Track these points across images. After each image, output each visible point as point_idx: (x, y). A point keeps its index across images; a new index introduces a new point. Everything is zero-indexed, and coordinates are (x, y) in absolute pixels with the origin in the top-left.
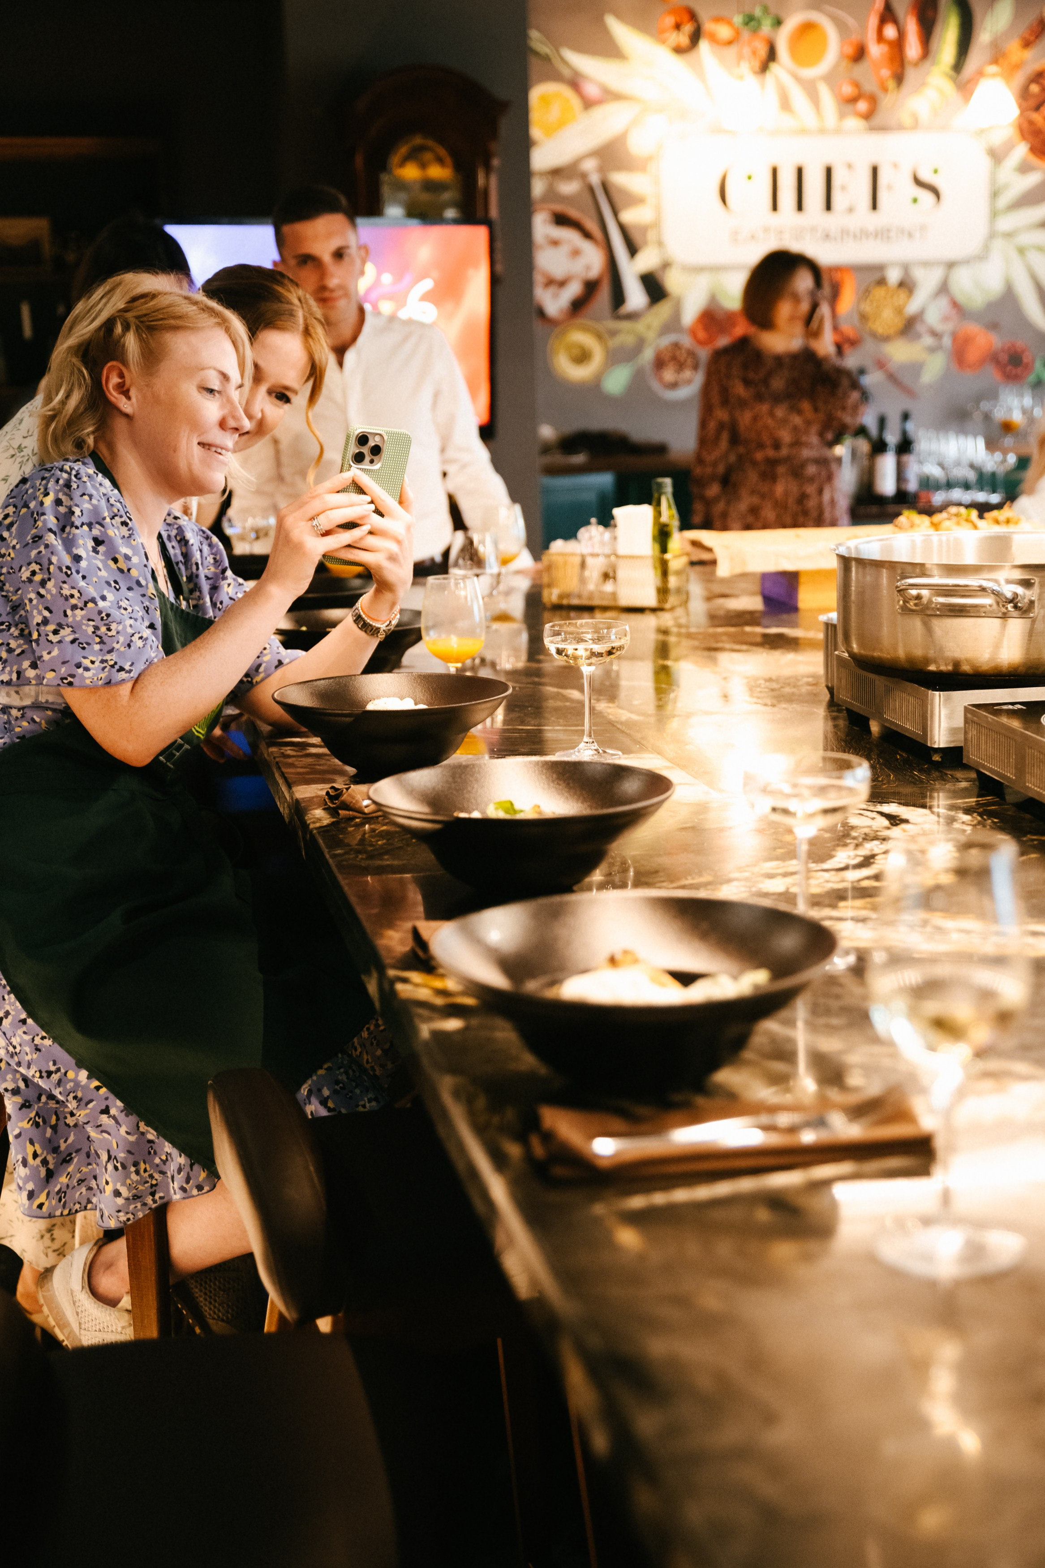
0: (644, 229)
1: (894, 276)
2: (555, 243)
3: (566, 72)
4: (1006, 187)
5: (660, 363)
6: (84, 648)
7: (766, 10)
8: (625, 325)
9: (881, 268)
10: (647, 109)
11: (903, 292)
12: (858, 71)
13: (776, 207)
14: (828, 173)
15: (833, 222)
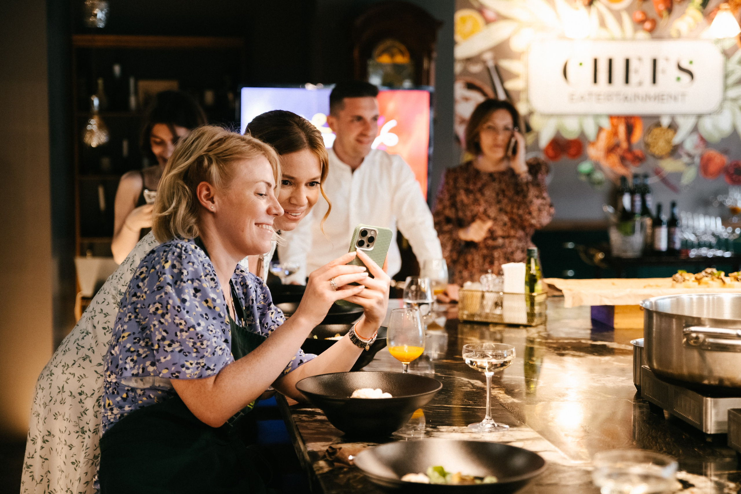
0: (519, 92)
1: (665, 122)
2: (466, 99)
3: (476, 4)
4: (733, 72)
6: (186, 355)
9: (658, 117)
10: (522, 25)
11: (671, 131)
12: (645, 6)
13: (595, 81)
14: (627, 62)
15: (630, 90)
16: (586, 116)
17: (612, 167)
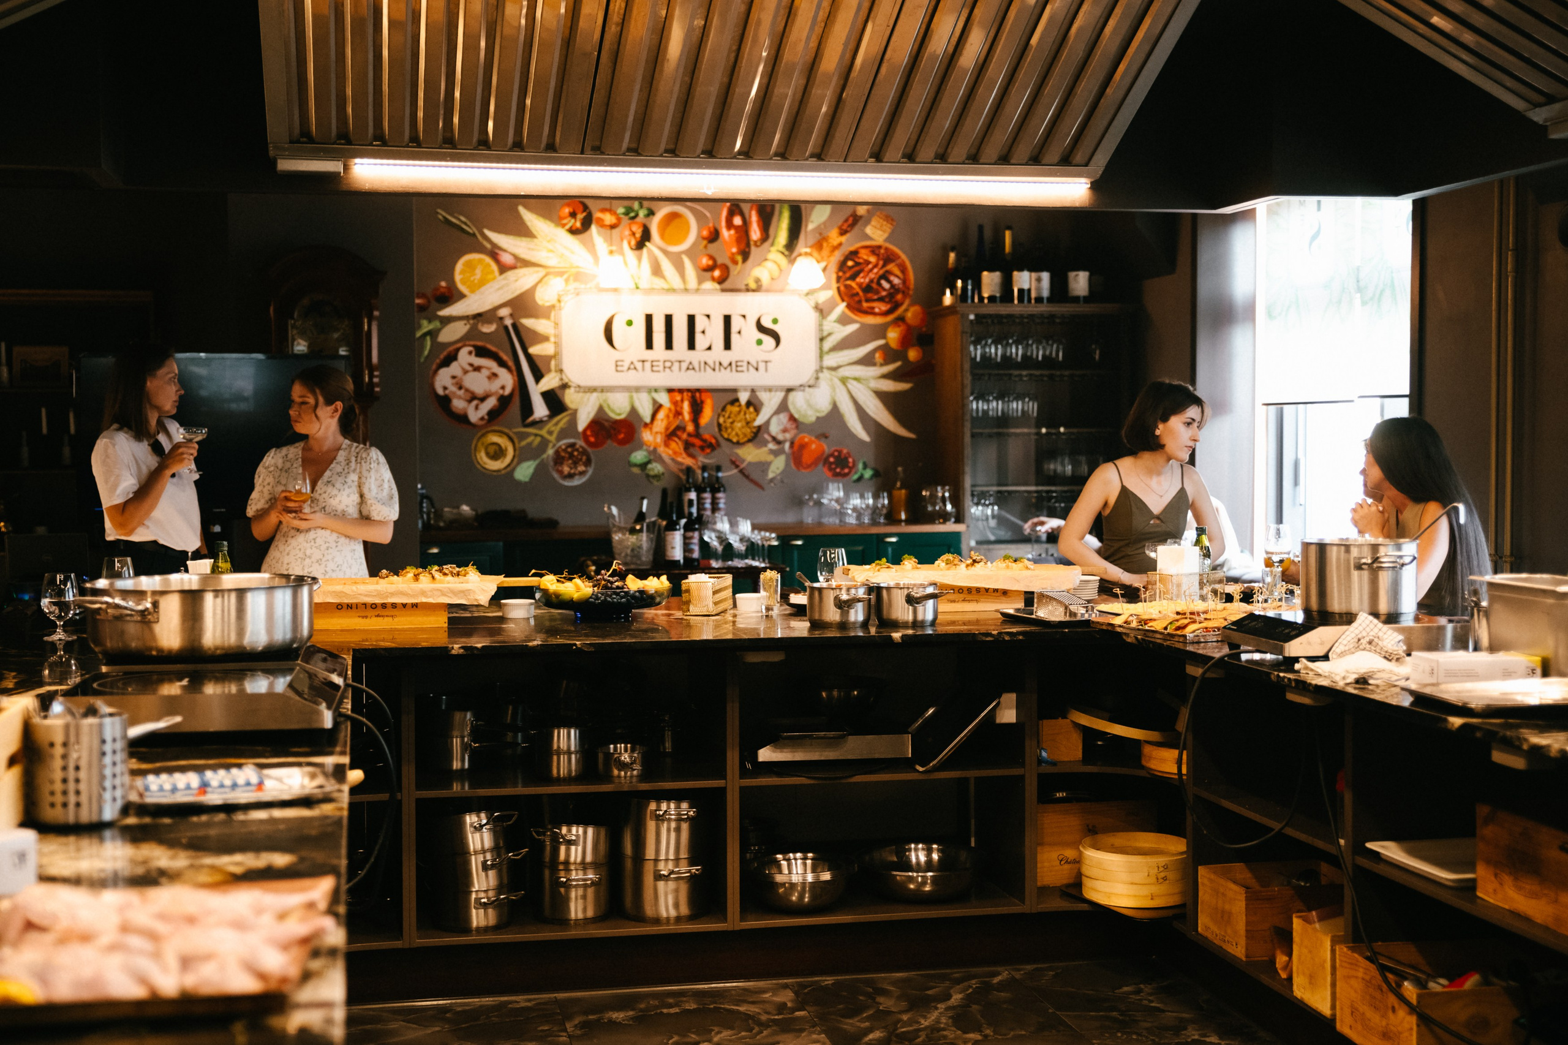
0: (548, 359)
1: (744, 397)
2: (478, 369)
3: (488, 246)
4: (830, 334)
5: (558, 459)
7: (641, 204)
8: (532, 430)
9: (734, 391)
10: (550, 272)
11: (751, 409)
12: (713, 248)
13: (649, 345)
14: (691, 319)
15: (696, 356)
16: (638, 389)
17: (674, 456)
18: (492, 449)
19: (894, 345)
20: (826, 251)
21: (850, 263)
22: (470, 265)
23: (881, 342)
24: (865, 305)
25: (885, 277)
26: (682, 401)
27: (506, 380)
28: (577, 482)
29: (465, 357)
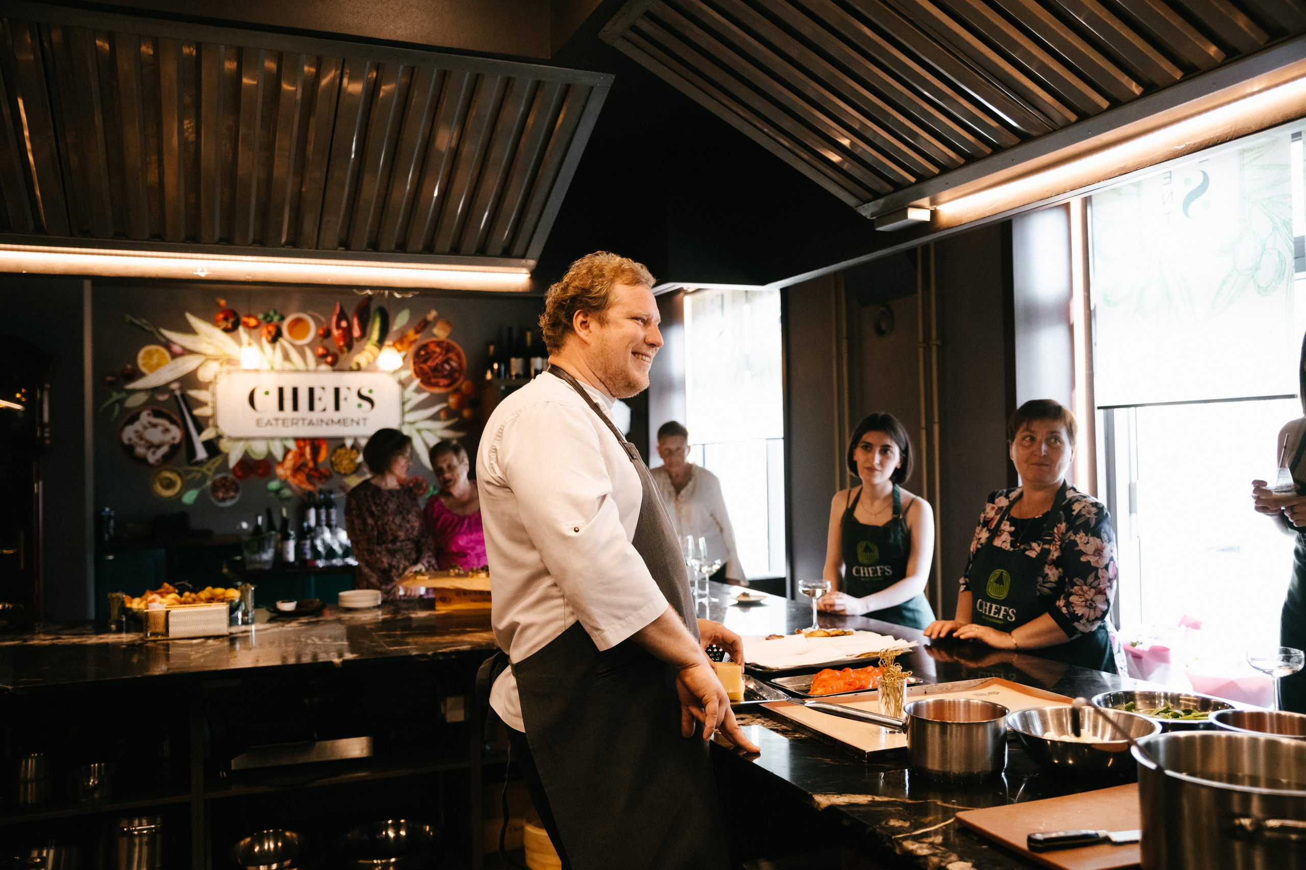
0: (207, 418)
2: (155, 426)
3: (163, 340)
4: (409, 400)
5: (215, 488)
7: (275, 312)
8: (195, 468)
9: (342, 439)
10: (209, 358)
11: (355, 451)
12: (327, 342)
13: (281, 408)
14: (311, 391)
15: (314, 416)
16: (273, 438)
17: (298, 483)
18: (165, 482)
19: (453, 407)
20: (405, 345)
21: (423, 353)
22: (150, 354)
23: (443, 405)
24: (433, 380)
25: (447, 361)
26: (305, 446)
27: (176, 433)
28: (229, 503)
29: (145, 417)
